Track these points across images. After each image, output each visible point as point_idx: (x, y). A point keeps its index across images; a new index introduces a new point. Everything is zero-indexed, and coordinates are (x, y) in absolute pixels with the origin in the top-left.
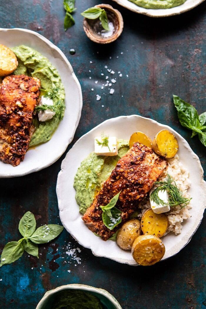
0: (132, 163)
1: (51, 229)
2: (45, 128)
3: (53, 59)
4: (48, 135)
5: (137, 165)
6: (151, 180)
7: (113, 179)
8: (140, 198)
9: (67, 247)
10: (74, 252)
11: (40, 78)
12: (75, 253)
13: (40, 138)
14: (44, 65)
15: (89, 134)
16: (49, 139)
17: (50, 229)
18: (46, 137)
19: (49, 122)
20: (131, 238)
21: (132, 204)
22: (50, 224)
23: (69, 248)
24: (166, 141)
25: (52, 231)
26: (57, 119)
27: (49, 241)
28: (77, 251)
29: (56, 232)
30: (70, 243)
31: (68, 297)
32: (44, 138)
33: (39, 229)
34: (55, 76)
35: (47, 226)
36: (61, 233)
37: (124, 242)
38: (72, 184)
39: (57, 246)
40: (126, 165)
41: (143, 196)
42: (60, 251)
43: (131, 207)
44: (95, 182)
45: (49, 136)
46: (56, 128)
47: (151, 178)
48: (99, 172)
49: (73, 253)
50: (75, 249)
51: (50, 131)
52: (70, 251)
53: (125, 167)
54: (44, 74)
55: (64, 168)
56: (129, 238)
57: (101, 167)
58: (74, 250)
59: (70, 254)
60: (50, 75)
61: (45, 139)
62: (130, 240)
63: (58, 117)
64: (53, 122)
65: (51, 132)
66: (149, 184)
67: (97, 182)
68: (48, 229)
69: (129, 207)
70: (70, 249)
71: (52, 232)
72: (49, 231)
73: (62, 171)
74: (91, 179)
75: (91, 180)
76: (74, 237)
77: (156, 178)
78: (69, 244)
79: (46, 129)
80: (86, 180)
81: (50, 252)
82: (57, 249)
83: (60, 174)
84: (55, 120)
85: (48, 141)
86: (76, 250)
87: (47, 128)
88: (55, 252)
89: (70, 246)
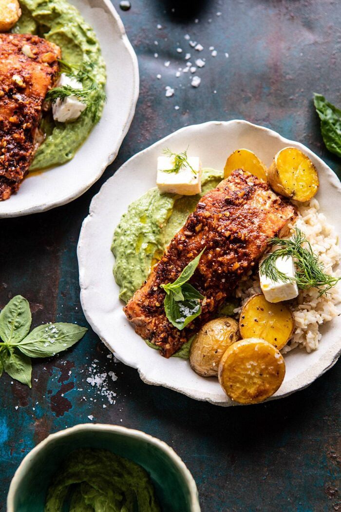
0: (228, 202)
1: (60, 331)
2: (64, 134)
3: (89, 10)
4: (69, 149)
5: (237, 205)
6: (263, 235)
7: (190, 230)
8: (239, 268)
9: (90, 370)
10: (103, 379)
11: (62, 46)
12: (104, 381)
13: (53, 152)
14: (70, 20)
15: (148, 152)
16: (70, 156)
17: (58, 332)
18: (64, 153)
19: (73, 123)
20: (218, 348)
21: (223, 281)
22: (58, 322)
23: (95, 371)
24: (296, 168)
25: (62, 336)
26: (87, 120)
27: (54, 354)
28: (109, 377)
29: (71, 338)
30: (96, 361)
31: (86, 461)
32: (60, 153)
33: (36, 330)
34: (90, 42)
35: (54, 326)
36: (80, 341)
37: (204, 356)
38: (109, 244)
39: (69, 366)
40: (217, 204)
41: (245, 264)
42: (75, 377)
43: (221, 287)
44: (154, 242)
45: (70, 152)
46: (84, 139)
47: (264, 232)
48: (163, 220)
49: (101, 382)
50: (106, 374)
51: (74, 142)
52: (96, 377)
53: (213, 209)
54: (70, 36)
55: (95, 211)
56: (215, 347)
57: (168, 213)
58: (104, 375)
59: (96, 383)
60: (81, 38)
61: (61, 156)
62: (216, 352)
63: (90, 115)
64: (79, 125)
65: (75, 145)
66: (258, 242)
67: (157, 241)
68: (54, 330)
69: (217, 287)
70: (96, 373)
71: (62, 338)
72: (56, 336)
73: (91, 216)
74: (145, 234)
75: (145, 236)
76: (107, 343)
77: (274, 232)
78: (95, 363)
79: (65, 136)
80: (137, 236)
81: (55, 376)
82: (70, 372)
83: (86, 221)
84: (84, 120)
85: (68, 161)
86: (108, 375)
87: (67, 134)
88: (65, 377)
89: (95, 368)
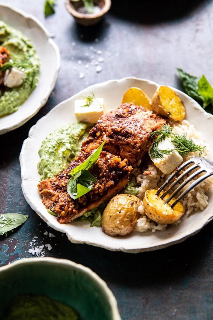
0: (118, 116)
1: (8, 218)
2: (11, 93)
3: (28, 31)
4: (15, 103)
5: (124, 117)
7: (92, 136)
9: (31, 244)
10: (42, 249)
12: (42, 251)
13: (4, 105)
14: (16, 37)
16: (16, 109)
17: (6, 219)
18: (11, 106)
19: (17, 88)
20: (121, 209)
22: (7, 213)
23: (35, 244)
25: (10, 222)
26: (27, 85)
27: (3, 233)
28: (46, 248)
29: (16, 222)
30: (36, 237)
31: (26, 304)
32: (9, 106)
34: (29, 47)
35: (3, 216)
36: (23, 224)
37: (111, 216)
39: (15, 243)
42: (20, 250)
45: (16, 106)
46: (26, 99)
47: (144, 130)
48: (77, 135)
49: (40, 251)
50: (43, 246)
51: (18, 99)
52: (36, 248)
53: (108, 122)
54: (16, 44)
55: (33, 135)
57: (81, 132)
58: (42, 247)
59: (35, 253)
60: (22, 44)
61: (9, 108)
62: (120, 212)
63: (29, 83)
64: (22, 89)
65: (19, 101)
66: (141, 135)
67: (72, 148)
68: (3, 219)
70: (35, 246)
71: (10, 223)
72: (5, 222)
73: (30, 138)
75: (64, 145)
76: (42, 215)
78: (35, 239)
79: (12, 95)
80: (58, 144)
81: (4, 250)
82: (16, 247)
84: (25, 86)
85: (14, 112)
86: (45, 247)
87: (14, 93)
88: (11, 250)
89: (35, 242)
